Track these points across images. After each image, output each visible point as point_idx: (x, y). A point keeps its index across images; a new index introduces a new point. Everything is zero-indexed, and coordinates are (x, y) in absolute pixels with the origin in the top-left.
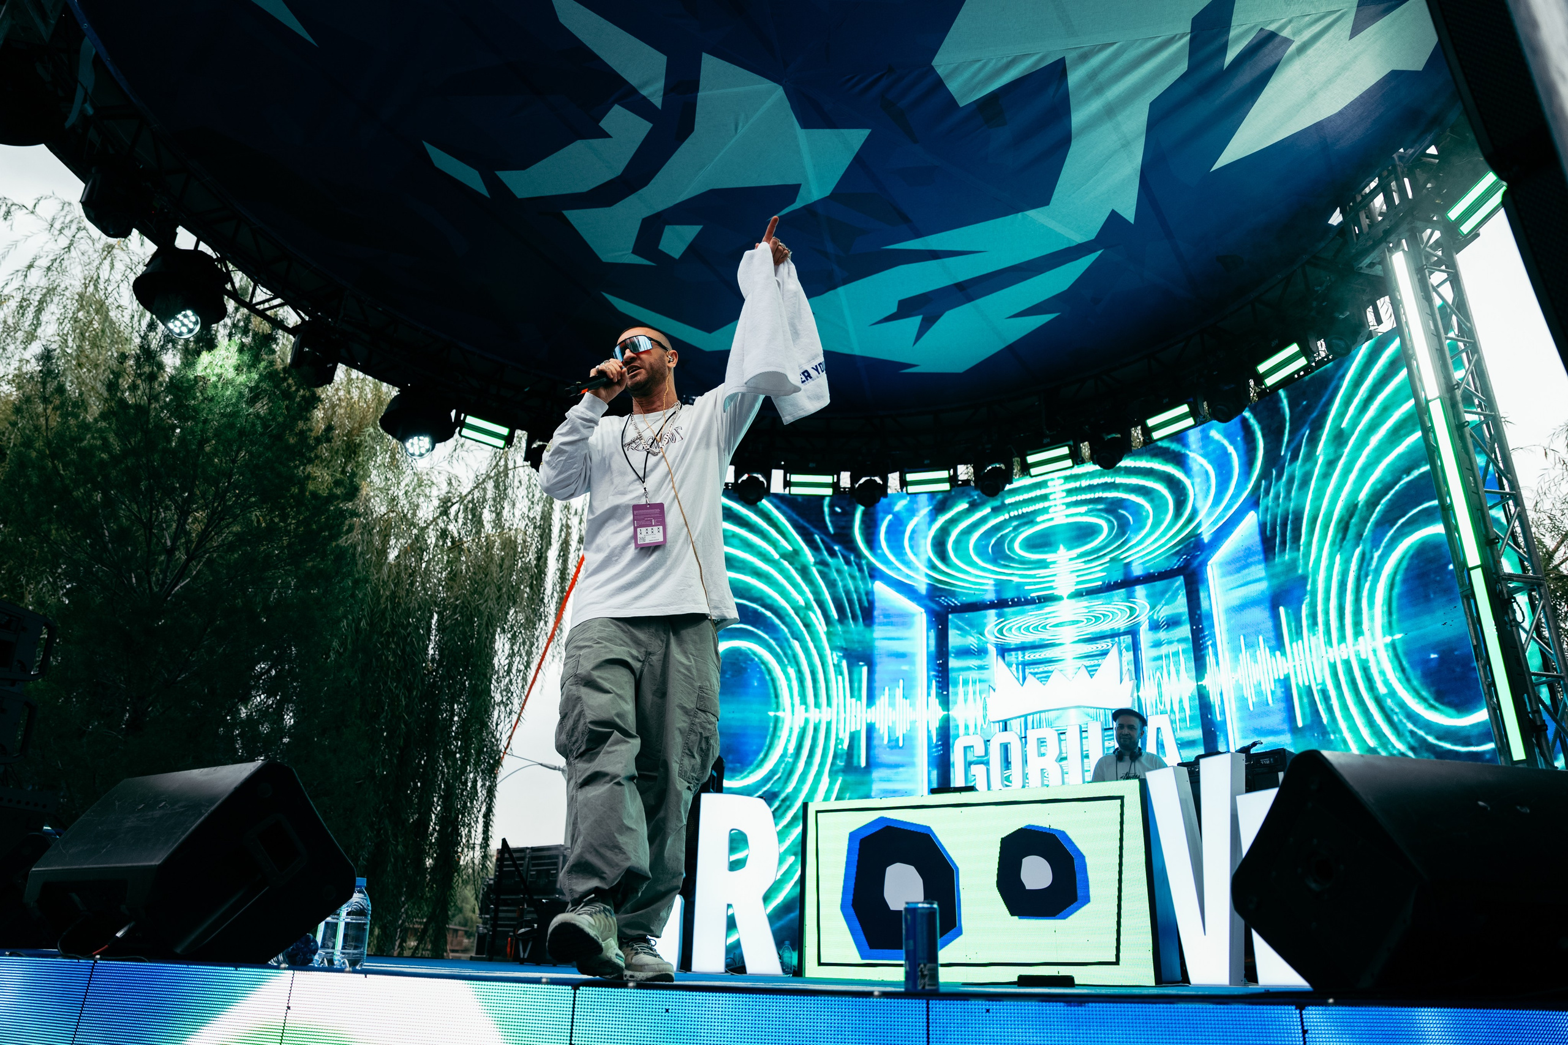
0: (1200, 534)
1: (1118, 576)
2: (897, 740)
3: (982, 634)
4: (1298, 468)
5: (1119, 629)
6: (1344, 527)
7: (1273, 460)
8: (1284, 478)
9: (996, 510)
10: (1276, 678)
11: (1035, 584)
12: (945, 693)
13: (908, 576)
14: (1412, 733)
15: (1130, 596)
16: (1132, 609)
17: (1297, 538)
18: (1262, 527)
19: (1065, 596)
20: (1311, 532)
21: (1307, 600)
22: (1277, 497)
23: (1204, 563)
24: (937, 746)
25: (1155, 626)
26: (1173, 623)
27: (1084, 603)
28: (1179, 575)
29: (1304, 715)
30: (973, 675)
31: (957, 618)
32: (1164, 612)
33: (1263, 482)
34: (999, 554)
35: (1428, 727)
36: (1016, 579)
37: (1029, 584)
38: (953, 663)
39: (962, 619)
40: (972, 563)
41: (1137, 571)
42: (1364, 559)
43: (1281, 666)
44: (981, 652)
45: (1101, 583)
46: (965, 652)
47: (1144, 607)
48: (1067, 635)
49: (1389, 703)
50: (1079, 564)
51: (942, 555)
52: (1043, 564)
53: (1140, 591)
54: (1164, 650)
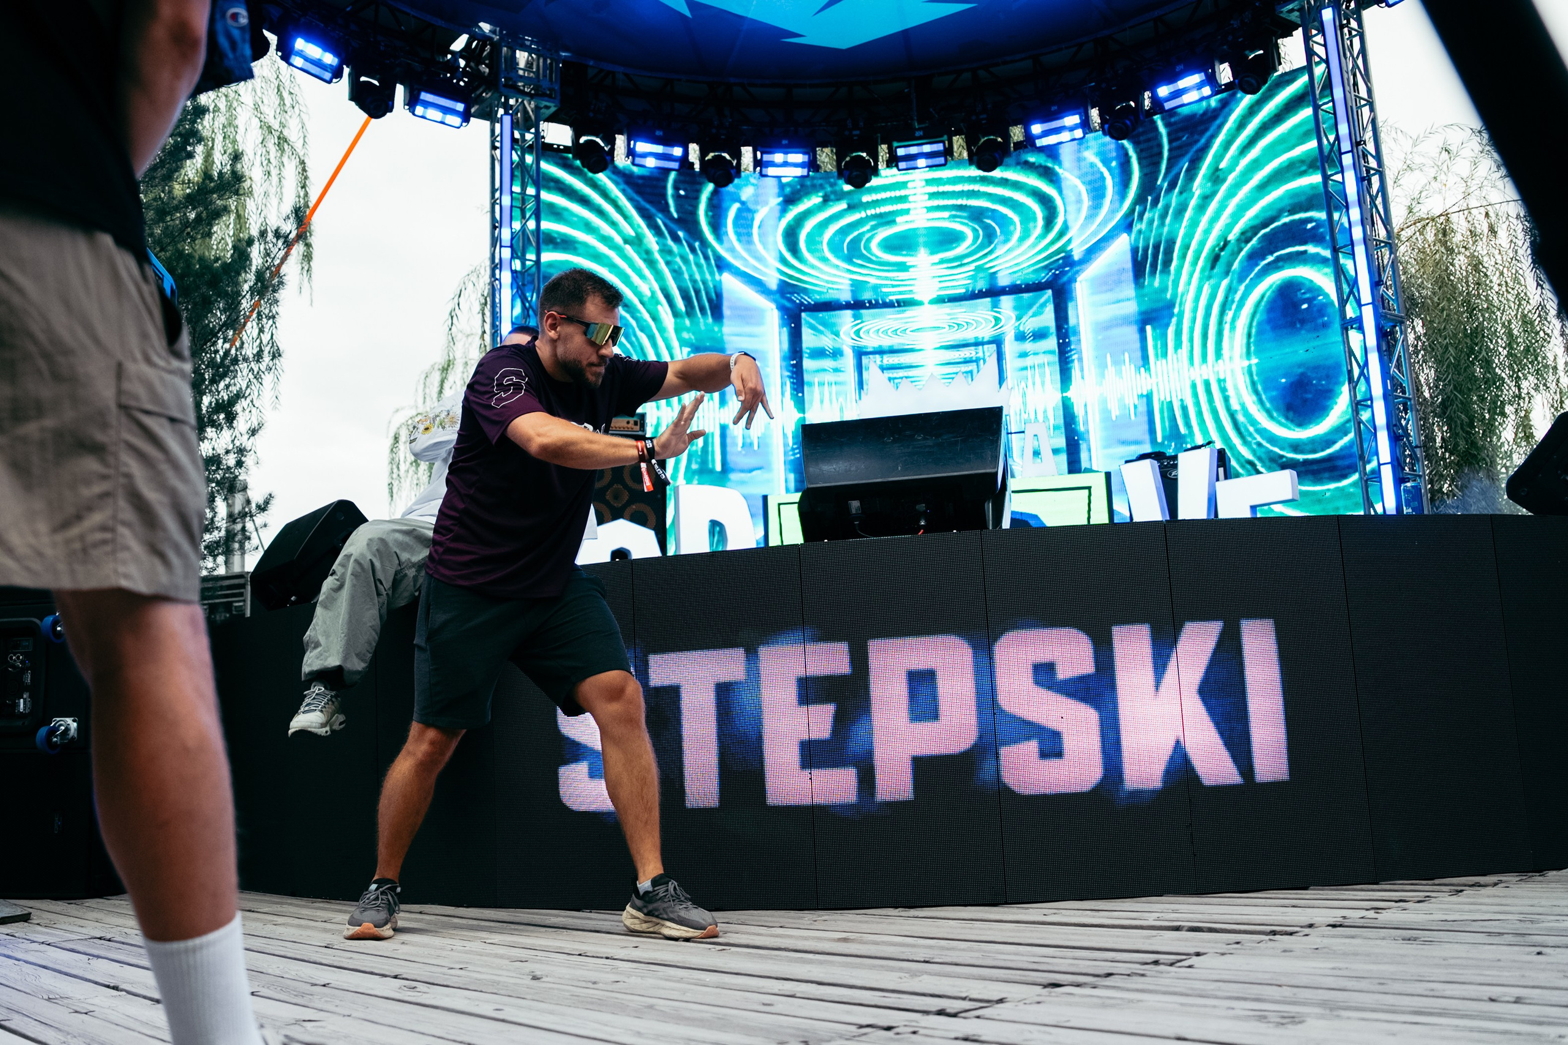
0: (1071, 250)
1: (982, 285)
2: (751, 444)
3: (837, 334)
4: (1174, 198)
5: (983, 338)
6: (1215, 259)
7: (1148, 189)
8: (1160, 205)
9: (851, 207)
10: (1140, 393)
11: (893, 286)
12: (800, 395)
13: (755, 269)
14: (1259, 445)
15: (995, 305)
16: (997, 320)
17: (1167, 262)
18: (1135, 251)
19: (926, 300)
20: (1184, 256)
21: (1174, 320)
22: (1151, 222)
23: (1073, 280)
24: (793, 449)
25: (1021, 337)
26: (1039, 335)
27: (948, 308)
28: (1048, 288)
29: (1163, 429)
30: (829, 377)
31: (809, 316)
32: (1030, 324)
33: (1137, 207)
34: (853, 252)
35: (1273, 439)
36: (873, 281)
37: (886, 286)
38: (808, 364)
39: (815, 319)
40: (824, 260)
41: (1003, 281)
42: (1230, 290)
43: (1144, 382)
44: (837, 354)
45: (964, 291)
46: (819, 353)
47: (1010, 318)
48: (928, 341)
49: (1241, 418)
50: (941, 270)
51: (793, 248)
52: (902, 267)
53: (1006, 301)
54: (1029, 361)
